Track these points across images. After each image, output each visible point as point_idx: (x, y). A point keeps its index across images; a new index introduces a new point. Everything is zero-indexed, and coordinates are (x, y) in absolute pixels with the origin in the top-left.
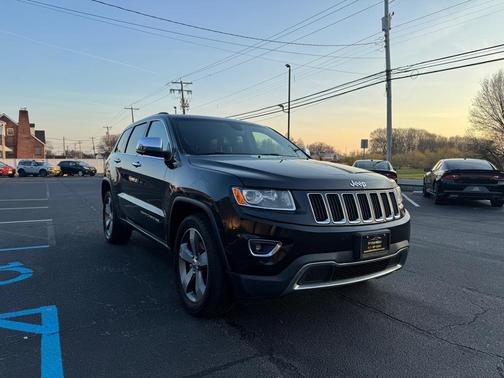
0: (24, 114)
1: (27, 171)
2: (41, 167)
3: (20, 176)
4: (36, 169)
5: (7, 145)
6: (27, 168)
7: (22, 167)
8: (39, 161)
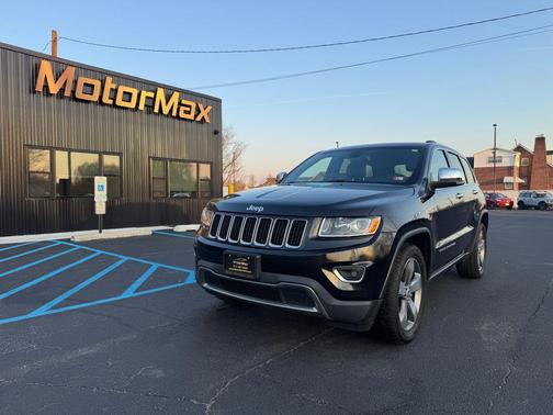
0: (540, 141)
1: (526, 203)
2: (541, 199)
3: (519, 209)
4: (536, 202)
5: (521, 177)
6: (527, 201)
7: (522, 199)
8: (542, 192)
